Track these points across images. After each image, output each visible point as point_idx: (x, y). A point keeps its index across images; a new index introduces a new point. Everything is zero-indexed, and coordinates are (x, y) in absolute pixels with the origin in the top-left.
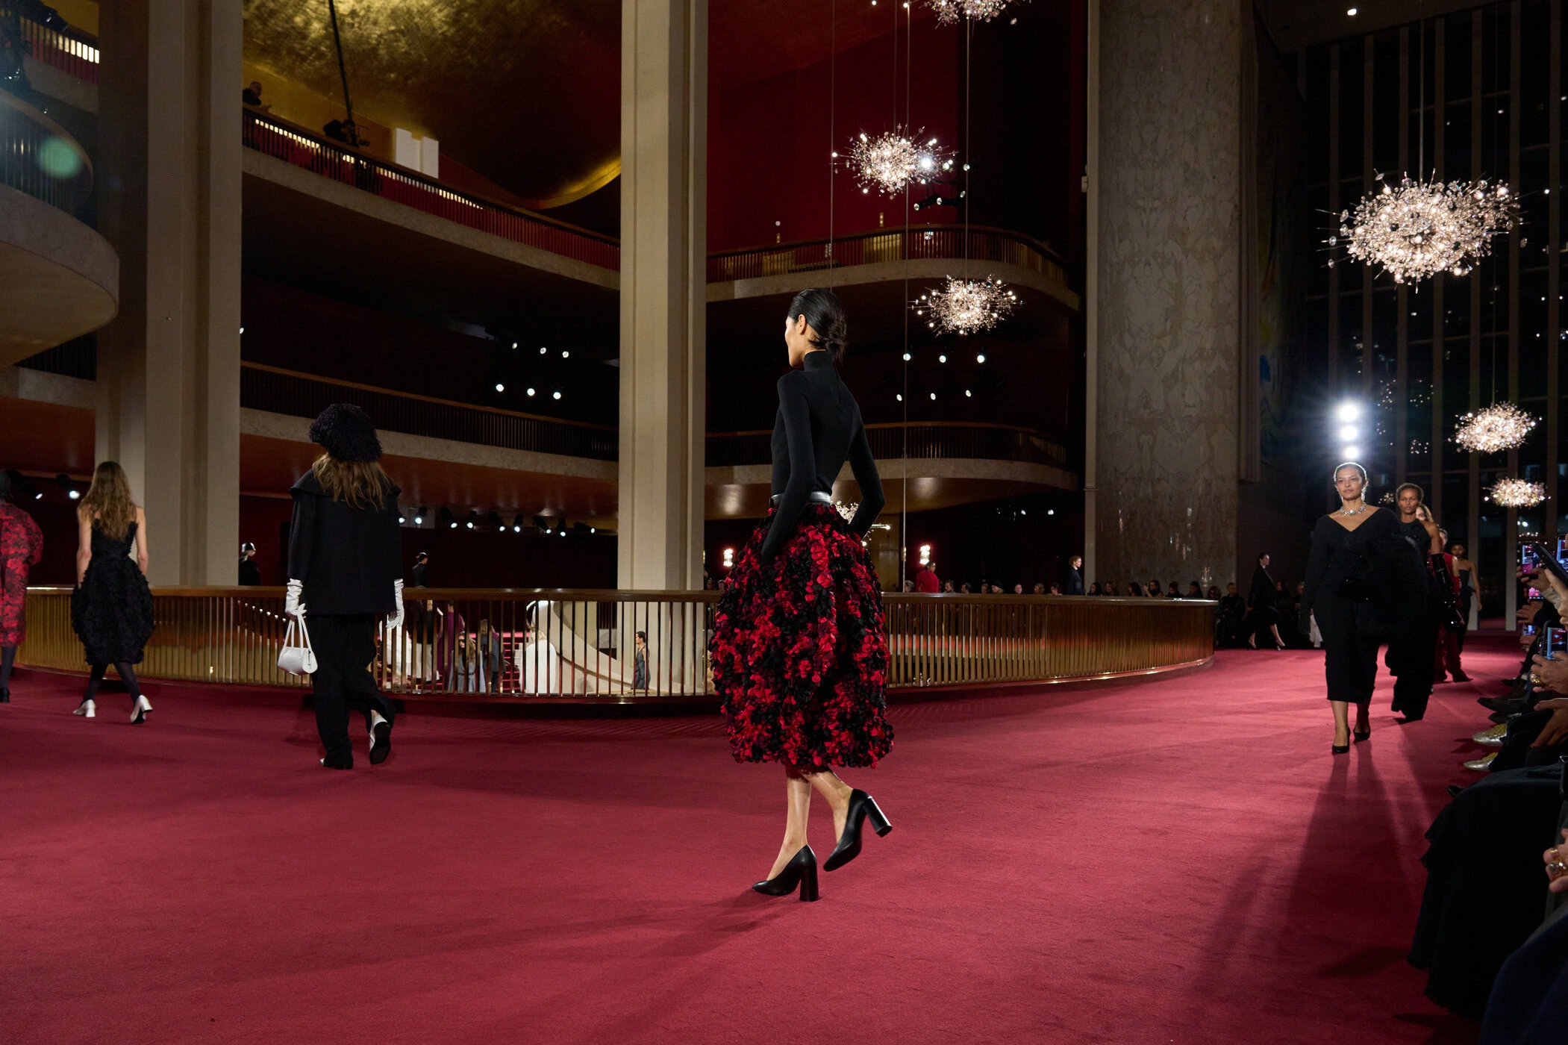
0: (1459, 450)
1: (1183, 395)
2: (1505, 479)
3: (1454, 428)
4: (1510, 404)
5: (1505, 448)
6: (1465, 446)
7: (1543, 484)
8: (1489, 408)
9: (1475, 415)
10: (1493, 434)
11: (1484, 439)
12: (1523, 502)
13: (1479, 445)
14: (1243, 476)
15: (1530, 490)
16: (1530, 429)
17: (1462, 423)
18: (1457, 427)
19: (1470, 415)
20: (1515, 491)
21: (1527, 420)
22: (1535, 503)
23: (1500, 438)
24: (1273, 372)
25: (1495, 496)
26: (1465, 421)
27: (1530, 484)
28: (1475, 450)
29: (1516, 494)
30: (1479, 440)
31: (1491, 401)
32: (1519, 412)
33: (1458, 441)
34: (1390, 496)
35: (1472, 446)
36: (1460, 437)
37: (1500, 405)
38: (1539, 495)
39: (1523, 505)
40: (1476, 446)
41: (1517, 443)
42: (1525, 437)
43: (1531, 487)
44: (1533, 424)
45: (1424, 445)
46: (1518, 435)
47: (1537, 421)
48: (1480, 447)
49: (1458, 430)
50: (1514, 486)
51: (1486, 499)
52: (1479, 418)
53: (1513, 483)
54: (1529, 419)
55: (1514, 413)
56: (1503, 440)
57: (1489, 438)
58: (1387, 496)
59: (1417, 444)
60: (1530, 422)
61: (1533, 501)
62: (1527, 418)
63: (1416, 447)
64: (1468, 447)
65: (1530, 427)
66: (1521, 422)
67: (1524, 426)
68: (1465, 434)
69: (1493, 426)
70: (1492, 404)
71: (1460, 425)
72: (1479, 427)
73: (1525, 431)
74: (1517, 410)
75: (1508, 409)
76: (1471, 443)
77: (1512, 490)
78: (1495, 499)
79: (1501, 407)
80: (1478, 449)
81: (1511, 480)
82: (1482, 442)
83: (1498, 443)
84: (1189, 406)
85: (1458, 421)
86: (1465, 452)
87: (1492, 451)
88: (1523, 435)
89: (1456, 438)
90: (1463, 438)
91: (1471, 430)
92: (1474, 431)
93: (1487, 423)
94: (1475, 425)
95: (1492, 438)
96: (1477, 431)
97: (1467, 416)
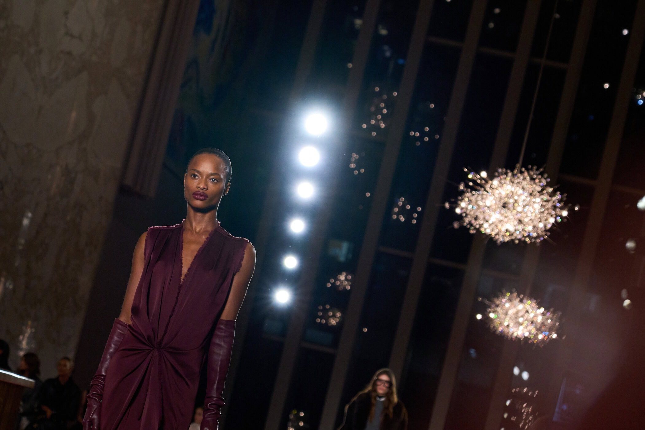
0: (456, 225)
1: (66, 13)
2: (511, 293)
3: (458, 188)
4: (542, 174)
5: (520, 240)
6: (467, 220)
7: (560, 313)
8: (512, 171)
9: (491, 177)
10: (509, 214)
11: (495, 217)
12: (527, 334)
13: (486, 225)
14: (128, 182)
15: (540, 319)
16: (559, 220)
17: (471, 184)
18: (462, 187)
19: (484, 174)
20: (520, 314)
21: (558, 205)
22: (543, 340)
23: (516, 223)
24: (218, 21)
25: (492, 315)
26: (474, 181)
27: (542, 310)
28: (478, 231)
29: (521, 320)
30: (487, 218)
31: (517, 162)
32: (550, 190)
33: (458, 211)
34: (346, 279)
35: (476, 224)
36: (463, 204)
37: (528, 170)
38: (551, 330)
39: (526, 339)
40: (481, 226)
41: (538, 237)
42: (550, 230)
43: (543, 314)
44: (565, 213)
45: (413, 210)
46: (541, 225)
47: (571, 212)
48: (487, 229)
49: (462, 193)
50: (521, 307)
51: (479, 317)
52: (495, 182)
53: (521, 301)
54: (562, 204)
55: (543, 188)
56: (520, 227)
57: (501, 218)
58: (343, 278)
59: (404, 205)
60: (562, 208)
61: (540, 337)
62: (560, 202)
63: (402, 211)
64: (470, 224)
65: (561, 217)
66: (550, 205)
67: (553, 213)
68: (470, 201)
69: (511, 201)
70: (518, 165)
71: (467, 186)
72: (492, 198)
73: (552, 220)
74: (548, 185)
75: (537, 181)
76: (476, 218)
77: (517, 313)
78: (491, 320)
79: (529, 174)
80: (483, 230)
81: (518, 296)
82: (490, 222)
83: (512, 229)
84: (72, 36)
85: (466, 181)
86: (464, 230)
87: (501, 239)
88: (549, 226)
89: (457, 205)
90: (467, 209)
91: (479, 198)
92: (484, 201)
93: (504, 194)
94: (487, 192)
95: (506, 220)
96: (488, 203)
97: (480, 175)
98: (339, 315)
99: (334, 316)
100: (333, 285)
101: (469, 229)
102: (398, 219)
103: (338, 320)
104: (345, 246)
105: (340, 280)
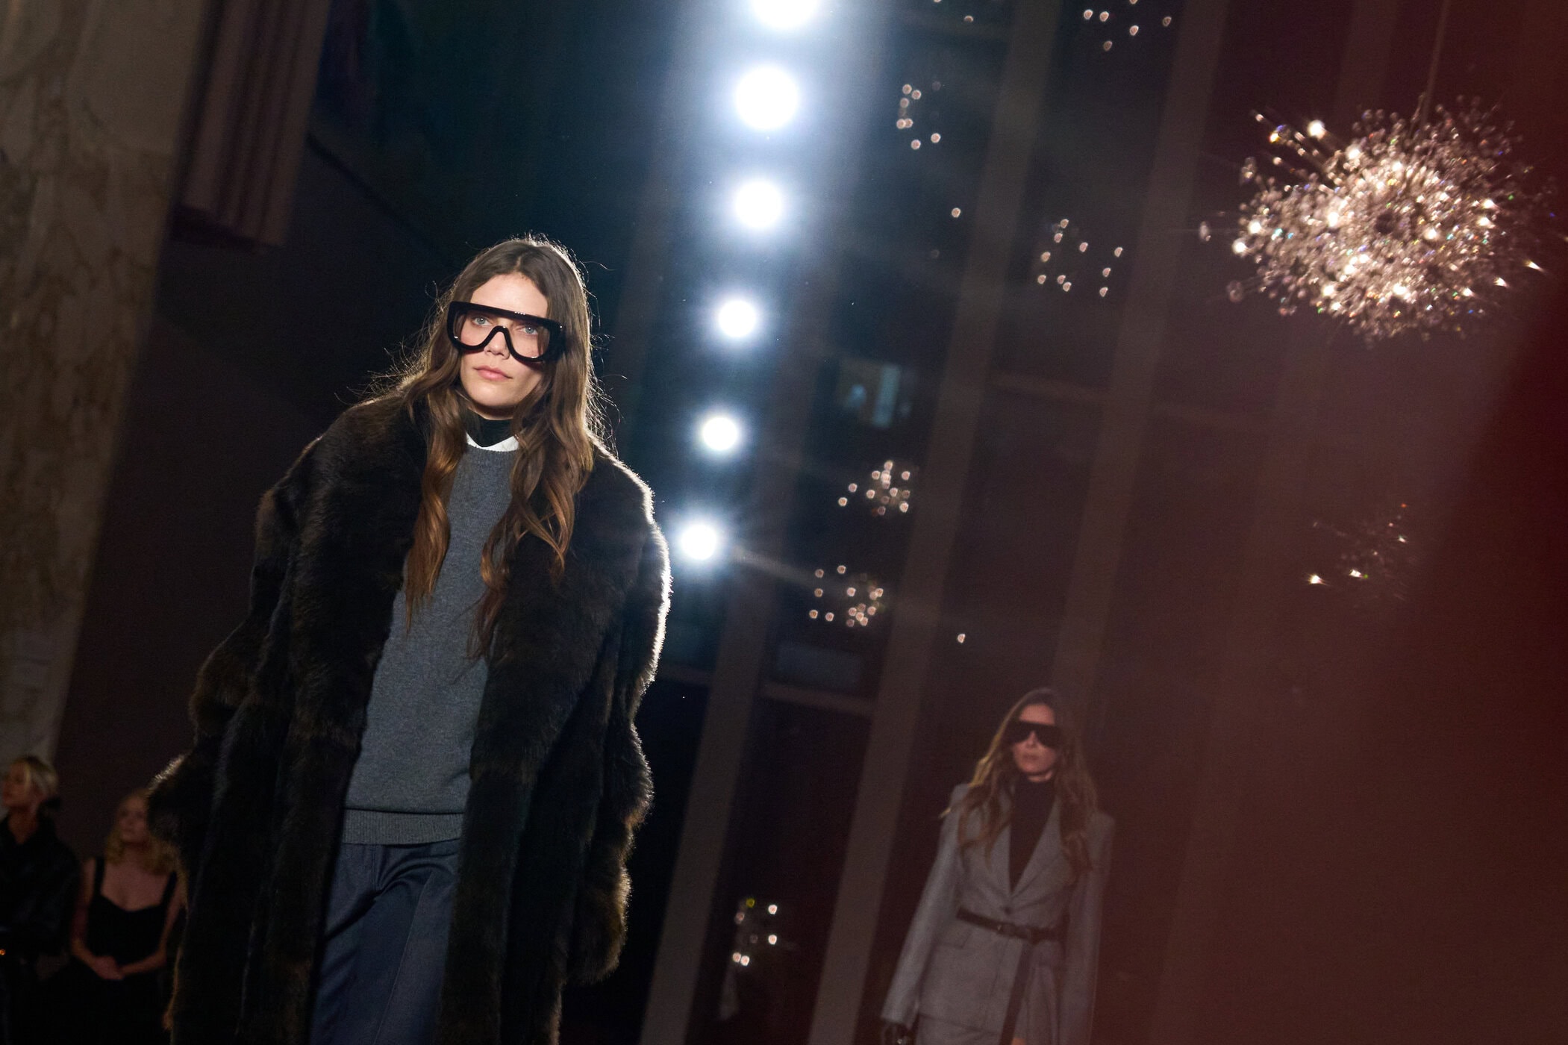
0: (1234, 293)
3: (1238, 174)
5: (1433, 330)
6: (1268, 277)
8: (1406, 116)
9: (1340, 136)
10: (1398, 250)
11: (1355, 263)
13: (1329, 290)
14: (201, 197)
17: (1277, 162)
18: (1249, 175)
19: (1317, 129)
23: (1421, 277)
28: (1304, 306)
30: (1331, 265)
31: (1420, 86)
33: (1239, 248)
34: (896, 481)
35: (1297, 285)
36: (1256, 228)
37: (1454, 110)
40: (1314, 291)
45: (1100, 254)
48: (1331, 301)
49: (1252, 190)
52: (1354, 154)
57: (1375, 265)
58: (886, 477)
59: (1070, 242)
63: (1065, 260)
64: (1278, 284)
68: (1277, 218)
69: (1405, 209)
71: (1264, 168)
72: (1344, 203)
76: (1296, 268)
79: (1458, 124)
80: (1319, 305)
82: (1343, 279)
83: (1408, 295)
86: (1261, 305)
89: (1237, 231)
90: (1267, 239)
91: (1305, 206)
92: (1317, 213)
93: (1380, 187)
94: (1331, 184)
95: (1389, 269)
96: (1333, 219)
97: (1305, 133)
98: (877, 593)
99: (863, 599)
100: (857, 499)
101: (1276, 303)
102: (1052, 285)
103: (872, 610)
104: (890, 378)
105: (876, 485)
